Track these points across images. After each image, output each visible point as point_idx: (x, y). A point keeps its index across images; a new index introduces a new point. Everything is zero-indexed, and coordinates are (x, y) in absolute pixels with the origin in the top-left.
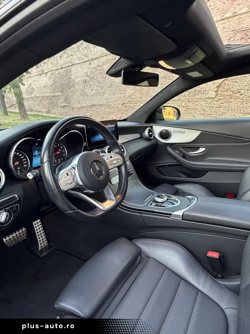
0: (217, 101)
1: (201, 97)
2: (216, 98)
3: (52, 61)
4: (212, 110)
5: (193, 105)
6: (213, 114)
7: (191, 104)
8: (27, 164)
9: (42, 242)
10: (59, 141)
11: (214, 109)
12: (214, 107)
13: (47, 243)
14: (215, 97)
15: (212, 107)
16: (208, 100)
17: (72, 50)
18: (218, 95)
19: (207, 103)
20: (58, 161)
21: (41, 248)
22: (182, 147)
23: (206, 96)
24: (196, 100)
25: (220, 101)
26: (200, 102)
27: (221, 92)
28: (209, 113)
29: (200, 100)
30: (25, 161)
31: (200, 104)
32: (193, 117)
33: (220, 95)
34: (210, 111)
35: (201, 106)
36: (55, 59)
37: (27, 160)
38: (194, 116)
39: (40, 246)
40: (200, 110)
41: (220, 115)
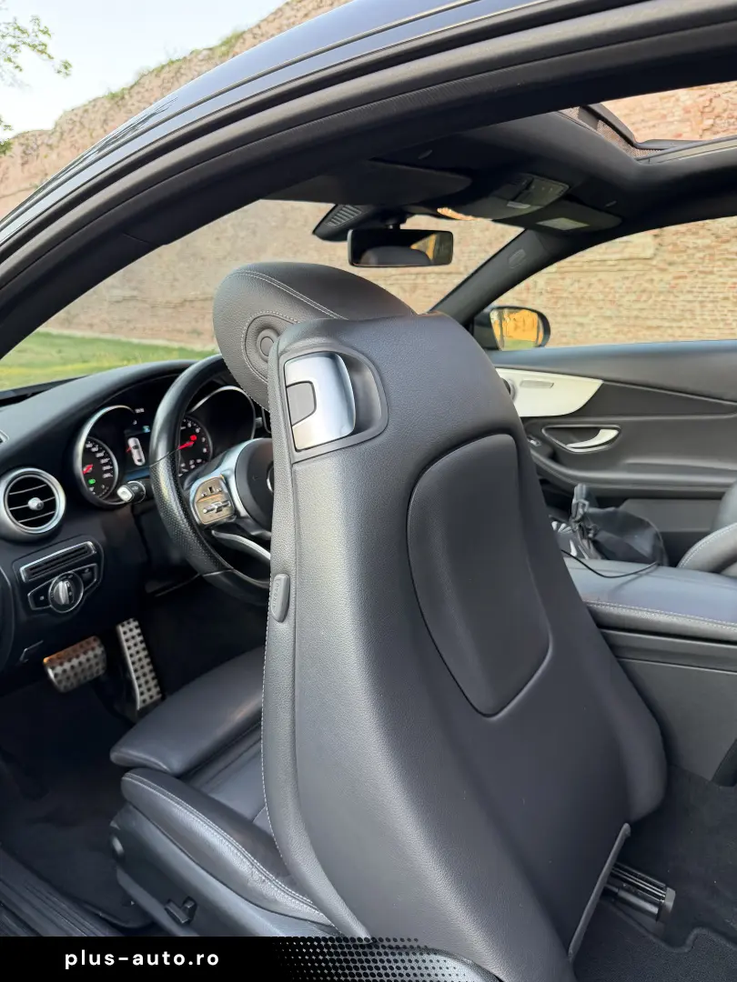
0: (663, 270)
1: (606, 257)
2: (658, 258)
3: (77, 136)
4: (645, 301)
5: (576, 285)
6: (647, 318)
7: (568, 281)
8: (112, 471)
9: (144, 688)
10: (192, 414)
11: (650, 297)
12: (651, 292)
13: (158, 693)
14: (655, 255)
15: (644, 291)
16: (630, 268)
17: (143, 97)
18: (663, 248)
19: (627, 278)
20: (188, 466)
21: (143, 705)
22: (547, 430)
23: (621, 252)
24: (586, 267)
25: (671, 269)
26: (602, 276)
27: (675, 237)
28: (635, 313)
29: (599, 268)
30: (106, 464)
31: (600, 280)
32: (578, 329)
33: (670, 247)
34: (639, 306)
35: (607, 290)
36: (85, 132)
37: (111, 463)
38: (581, 325)
39: (139, 699)
40: (601, 304)
41: (674, 320)
